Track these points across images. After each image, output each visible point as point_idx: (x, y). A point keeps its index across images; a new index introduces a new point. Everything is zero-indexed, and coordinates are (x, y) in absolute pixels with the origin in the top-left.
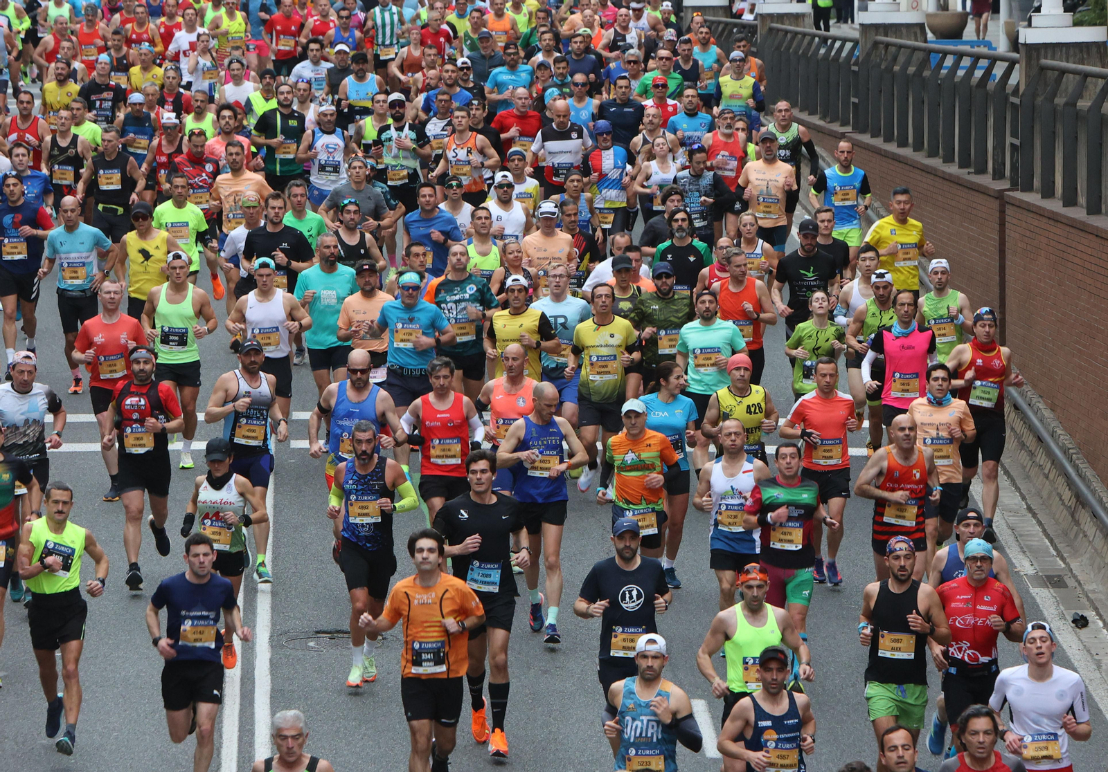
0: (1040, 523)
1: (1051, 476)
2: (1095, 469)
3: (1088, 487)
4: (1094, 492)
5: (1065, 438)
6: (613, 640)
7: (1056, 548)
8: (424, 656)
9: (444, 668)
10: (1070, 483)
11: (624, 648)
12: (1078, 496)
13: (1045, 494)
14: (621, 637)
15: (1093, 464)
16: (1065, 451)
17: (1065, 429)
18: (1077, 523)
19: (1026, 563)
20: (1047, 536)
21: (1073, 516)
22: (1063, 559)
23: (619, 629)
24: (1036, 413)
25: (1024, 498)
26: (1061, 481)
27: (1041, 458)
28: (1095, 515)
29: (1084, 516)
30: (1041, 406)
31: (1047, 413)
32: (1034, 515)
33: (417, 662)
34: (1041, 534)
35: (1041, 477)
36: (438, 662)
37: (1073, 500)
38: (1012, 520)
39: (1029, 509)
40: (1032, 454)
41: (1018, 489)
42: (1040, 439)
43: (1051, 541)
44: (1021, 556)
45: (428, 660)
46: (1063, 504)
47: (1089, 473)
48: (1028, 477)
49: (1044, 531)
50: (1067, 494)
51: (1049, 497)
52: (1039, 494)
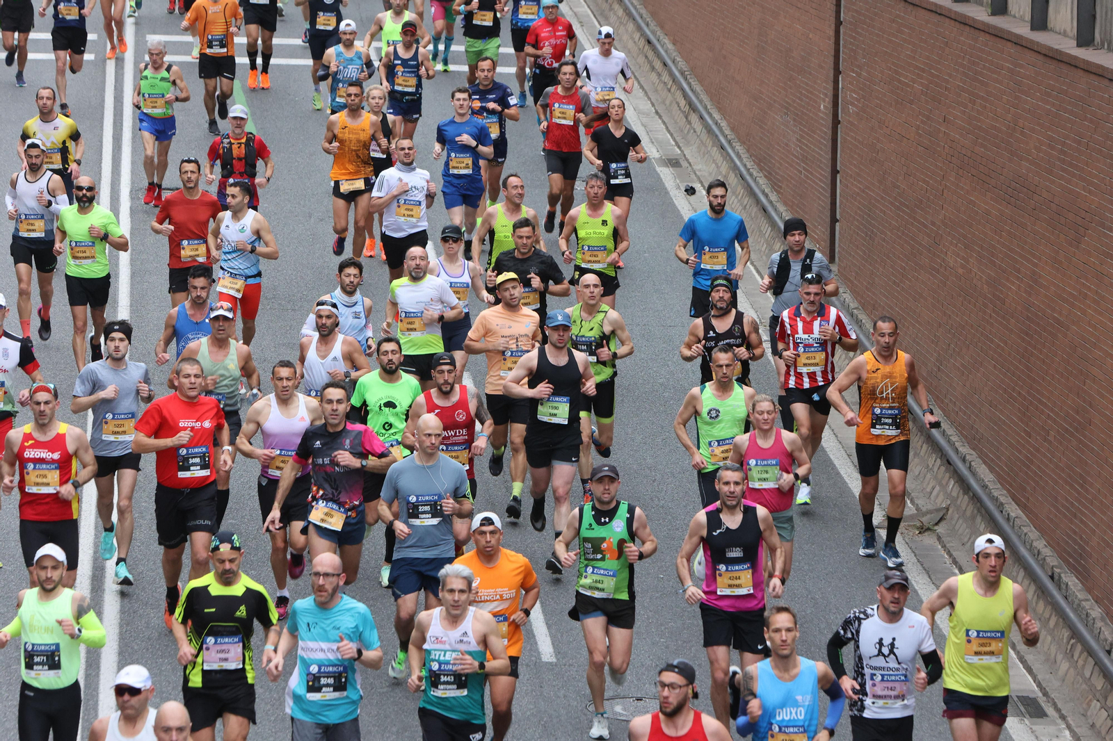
0: (664, 123)
1: (672, 90)
2: (702, 86)
3: (698, 98)
4: (701, 101)
5: (682, 64)
6: (318, 19)
7: (675, 140)
8: (214, 43)
9: (225, 50)
10: (685, 96)
11: (324, 24)
12: (690, 104)
13: (668, 102)
14: (322, 18)
15: (701, 82)
16: (682, 73)
17: (682, 57)
18: (690, 123)
19: (654, 150)
20: (669, 131)
21: (687, 118)
22: (679, 147)
23: (321, 14)
24: (662, 46)
25: (653, 105)
26: (679, 94)
27: (666, 77)
28: (701, 117)
29: (694, 118)
30: (666, 41)
31: (670, 46)
32: (660, 117)
33: (210, 46)
34: (665, 130)
35: (666, 90)
36: (222, 46)
37: (688, 107)
38: (644, 120)
39: (657, 113)
40: (659, 75)
41: (649, 99)
42: (665, 64)
43: (672, 135)
44: (650, 145)
45: (216, 45)
46: (680, 109)
47: (698, 88)
48: (656, 91)
49: (667, 128)
50: (683, 102)
51: (670, 105)
52: (664, 102)
